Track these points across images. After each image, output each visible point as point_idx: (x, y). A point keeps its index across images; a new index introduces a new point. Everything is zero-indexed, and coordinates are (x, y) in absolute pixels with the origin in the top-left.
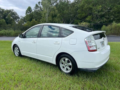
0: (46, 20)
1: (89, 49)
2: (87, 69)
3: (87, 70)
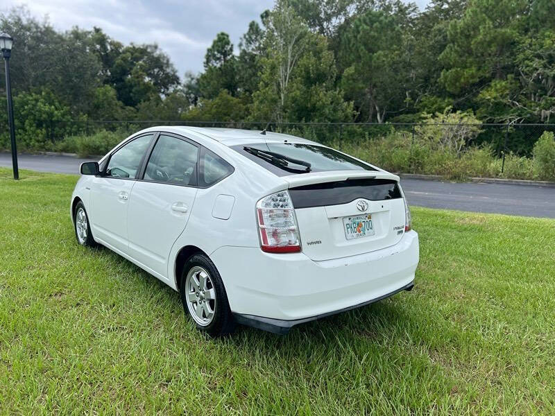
0: (278, 93)
1: (265, 240)
2: (263, 320)
3: (258, 322)
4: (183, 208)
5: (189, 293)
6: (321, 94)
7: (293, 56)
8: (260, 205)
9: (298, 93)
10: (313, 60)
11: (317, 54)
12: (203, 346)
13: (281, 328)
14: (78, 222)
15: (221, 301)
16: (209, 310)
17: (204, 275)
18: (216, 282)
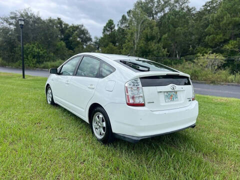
0: (134, 45)
1: (129, 101)
2: (126, 136)
3: (124, 137)
4: (93, 87)
5: (94, 124)
6: (153, 45)
7: (141, 29)
8: (126, 85)
9: (143, 44)
10: (149, 30)
11: (151, 28)
12: (99, 147)
13: (135, 140)
14: (48, 95)
15: (108, 128)
16: (103, 132)
17: (101, 116)
18: (106, 119)
